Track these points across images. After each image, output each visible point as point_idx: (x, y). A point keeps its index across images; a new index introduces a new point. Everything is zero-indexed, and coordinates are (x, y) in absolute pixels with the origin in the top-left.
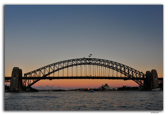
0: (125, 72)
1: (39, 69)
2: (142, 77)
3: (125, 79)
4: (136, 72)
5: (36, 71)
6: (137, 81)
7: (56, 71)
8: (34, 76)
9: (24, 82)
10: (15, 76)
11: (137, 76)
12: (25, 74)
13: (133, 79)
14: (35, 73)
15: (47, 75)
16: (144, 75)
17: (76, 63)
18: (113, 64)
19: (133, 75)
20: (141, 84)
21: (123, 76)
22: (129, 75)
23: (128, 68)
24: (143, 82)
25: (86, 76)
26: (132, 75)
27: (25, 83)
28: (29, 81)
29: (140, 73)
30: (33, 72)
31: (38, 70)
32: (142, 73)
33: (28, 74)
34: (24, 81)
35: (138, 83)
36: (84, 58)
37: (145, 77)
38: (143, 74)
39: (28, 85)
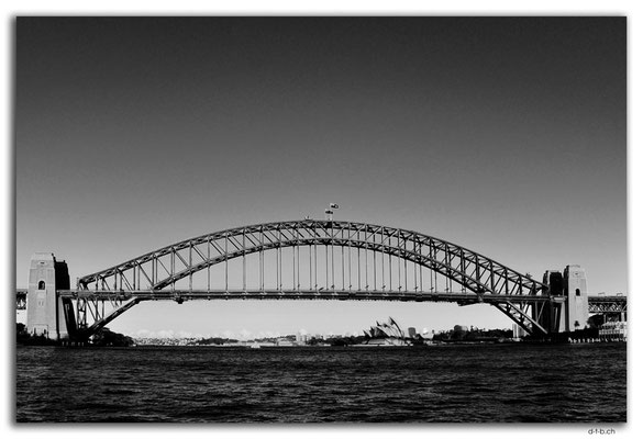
0: (462, 273)
1: (135, 261)
3: (463, 301)
4: (506, 274)
5: (121, 269)
6: (509, 309)
7: (200, 267)
8: (116, 287)
9: (79, 311)
10: (42, 286)
12: (84, 282)
13: (494, 301)
14: (118, 275)
15: (163, 284)
16: (534, 285)
17: (275, 240)
19: (493, 288)
20: (523, 320)
22: (478, 287)
24: (529, 314)
25: (314, 289)
26: (490, 287)
28: (96, 307)
29: (520, 279)
30: (109, 273)
31: (129, 266)
32: (528, 277)
33: (91, 279)
34: (78, 304)
35: (510, 316)
36: (309, 221)
37: (539, 293)
38: (532, 281)
39: (95, 320)
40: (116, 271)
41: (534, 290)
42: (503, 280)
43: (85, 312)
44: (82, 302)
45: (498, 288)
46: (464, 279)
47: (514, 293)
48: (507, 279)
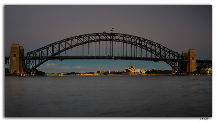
0: (155, 51)
1: (46, 46)
2: (176, 58)
3: (155, 60)
4: (170, 52)
5: (42, 49)
6: (170, 63)
7: (68, 48)
8: (40, 55)
9: (27, 63)
10: (15, 55)
12: (29, 54)
13: (166, 60)
15: (56, 54)
16: (179, 56)
17: (93, 39)
18: (141, 41)
19: (165, 56)
20: (175, 67)
21: (153, 56)
22: (160, 56)
23: (160, 47)
24: (177, 65)
25: (106, 56)
26: (164, 56)
27: (28, 65)
28: (33, 62)
29: (174, 53)
30: (38, 50)
31: (44, 48)
32: (177, 53)
33: (32, 53)
34: (27, 61)
35: (171, 66)
36: (104, 33)
37: (180, 58)
39: (33, 67)
40: (40, 50)
42: (168, 54)
43: (29, 64)
44: (28, 61)
45: (167, 56)
46: (156, 53)
47: (172, 58)
48: (170, 53)
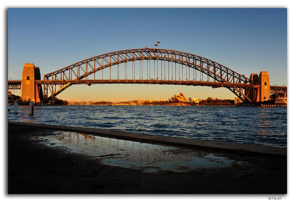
0: (214, 73)
1: (70, 66)
2: (242, 82)
3: (214, 86)
4: (234, 74)
5: (63, 70)
6: (234, 90)
7: (99, 69)
8: (61, 78)
9: (44, 89)
10: (28, 78)
11: (235, 81)
12: (47, 76)
13: (228, 86)
14: (62, 73)
15: (83, 77)
16: (246, 80)
17: (132, 57)
18: (196, 60)
19: (228, 80)
20: (240, 95)
21: (212, 80)
22: (221, 80)
23: (221, 68)
24: (244, 92)
25: (149, 79)
26: (226, 80)
27: (46, 91)
28: (52, 88)
29: (240, 77)
30: (58, 72)
31: (67, 69)
32: (243, 76)
33: (50, 75)
34: (44, 86)
35: (235, 93)
36: (147, 49)
37: (248, 83)
38: (245, 78)
39: (52, 94)
40: (62, 71)
41: (246, 82)
42: (232, 77)
44: (46, 85)
45: (230, 81)
46: (215, 76)
47: (237, 83)
